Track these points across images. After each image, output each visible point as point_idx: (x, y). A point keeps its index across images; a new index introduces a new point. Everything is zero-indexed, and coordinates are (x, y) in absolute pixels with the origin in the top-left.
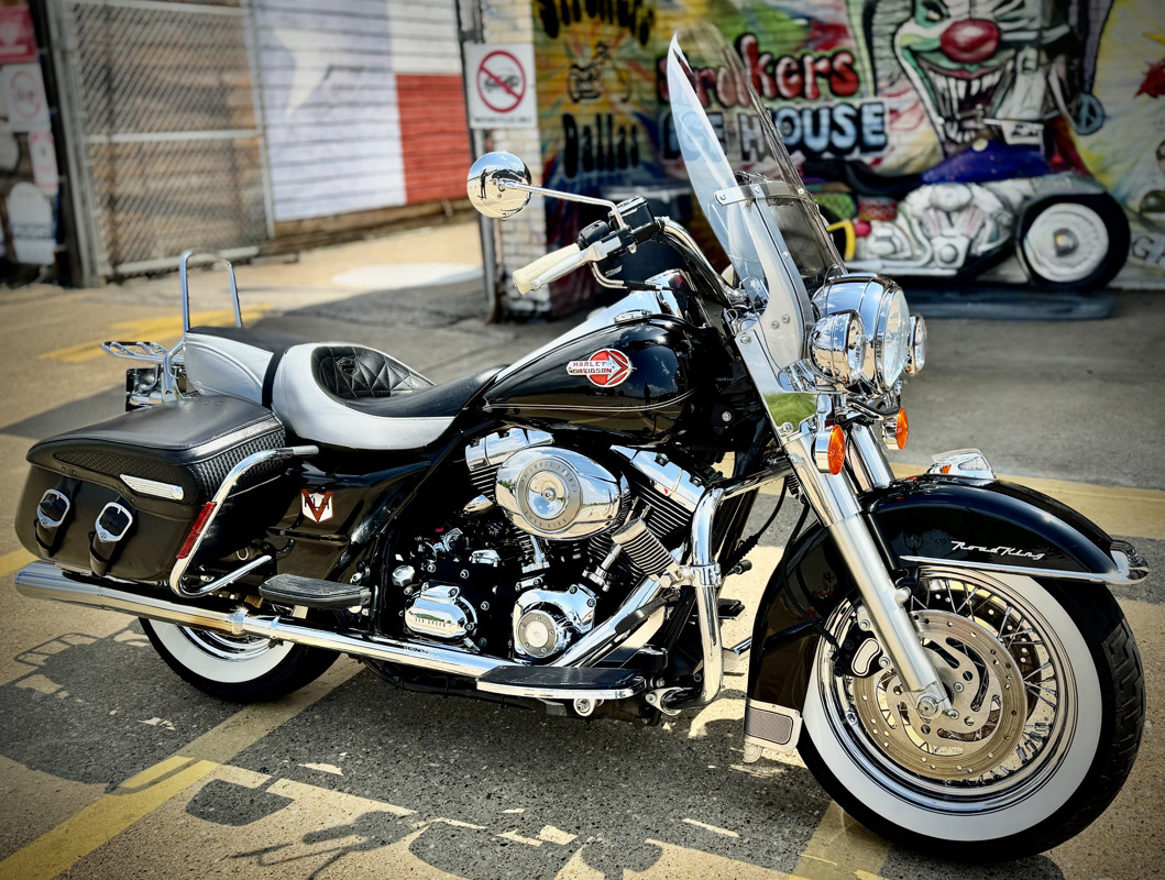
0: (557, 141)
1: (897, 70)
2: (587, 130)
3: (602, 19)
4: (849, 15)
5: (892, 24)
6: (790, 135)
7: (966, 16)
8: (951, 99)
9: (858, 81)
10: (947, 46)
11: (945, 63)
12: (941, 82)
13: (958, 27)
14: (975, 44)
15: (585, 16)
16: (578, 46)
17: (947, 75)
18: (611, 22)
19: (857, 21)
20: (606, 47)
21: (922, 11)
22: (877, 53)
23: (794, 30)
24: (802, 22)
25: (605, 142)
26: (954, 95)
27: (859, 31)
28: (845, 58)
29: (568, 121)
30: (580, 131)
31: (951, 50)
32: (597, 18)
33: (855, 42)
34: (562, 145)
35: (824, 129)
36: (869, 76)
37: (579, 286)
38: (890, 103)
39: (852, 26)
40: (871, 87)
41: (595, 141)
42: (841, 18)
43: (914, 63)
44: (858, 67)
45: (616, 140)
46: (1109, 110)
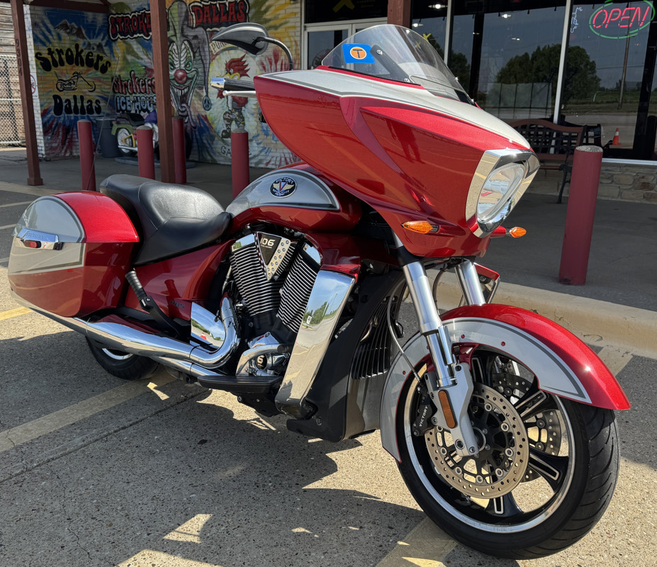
0: (50, 103)
2: (68, 100)
3: (77, 65)
7: (179, 68)
10: (176, 77)
11: (176, 84)
12: (176, 90)
13: (178, 72)
14: (182, 78)
15: (66, 64)
16: (62, 73)
17: (176, 87)
18: (82, 65)
20: (79, 74)
21: (170, 66)
23: (143, 70)
24: (144, 67)
25: (79, 105)
29: (56, 97)
30: (64, 101)
31: (177, 79)
32: (74, 65)
34: (53, 104)
37: (63, 151)
41: (73, 104)
42: (153, 67)
45: (86, 104)
46: (212, 102)
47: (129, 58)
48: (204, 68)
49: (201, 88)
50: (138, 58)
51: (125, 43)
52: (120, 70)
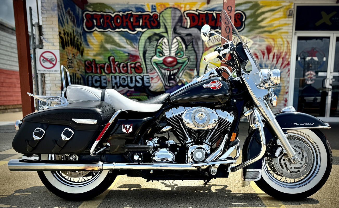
1: (152, 68)
2: (71, 76)
3: (74, 47)
4: (139, 53)
5: (150, 56)
6: (125, 82)
7: (169, 56)
8: (166, 75)
9: (142, 70)
10: (164, 62)
11: (164, 67)
12: (163, 71)
13: (167, 58)
14: (171, 62)
15: (70, 45)
16: (69, 53)
17: (165, 69)
18: (75, 49)
19: (141, 55)
20: (75, 55)
21: (158, 54)
22: (147, 63)
23: (125, 56)
24: (127, 54)
26: (167, 74)
27: (142, 58)
28: (139, 64)
31: (165, 63)
32: (73, 47)
33: (141, 60)
34: (66, 80)
35: (134, 82)
36: (145, 69)
38: (151, 76)
39: (140, 56)
40: (146, 71)
42: (137, 54)
43: (157, 66)
44: (142, 66)
47: (108, 46)
48: (197, 56)
49: (192, 70)
50: (120, 46)
51: (104, 34)
52: (95, 55)
